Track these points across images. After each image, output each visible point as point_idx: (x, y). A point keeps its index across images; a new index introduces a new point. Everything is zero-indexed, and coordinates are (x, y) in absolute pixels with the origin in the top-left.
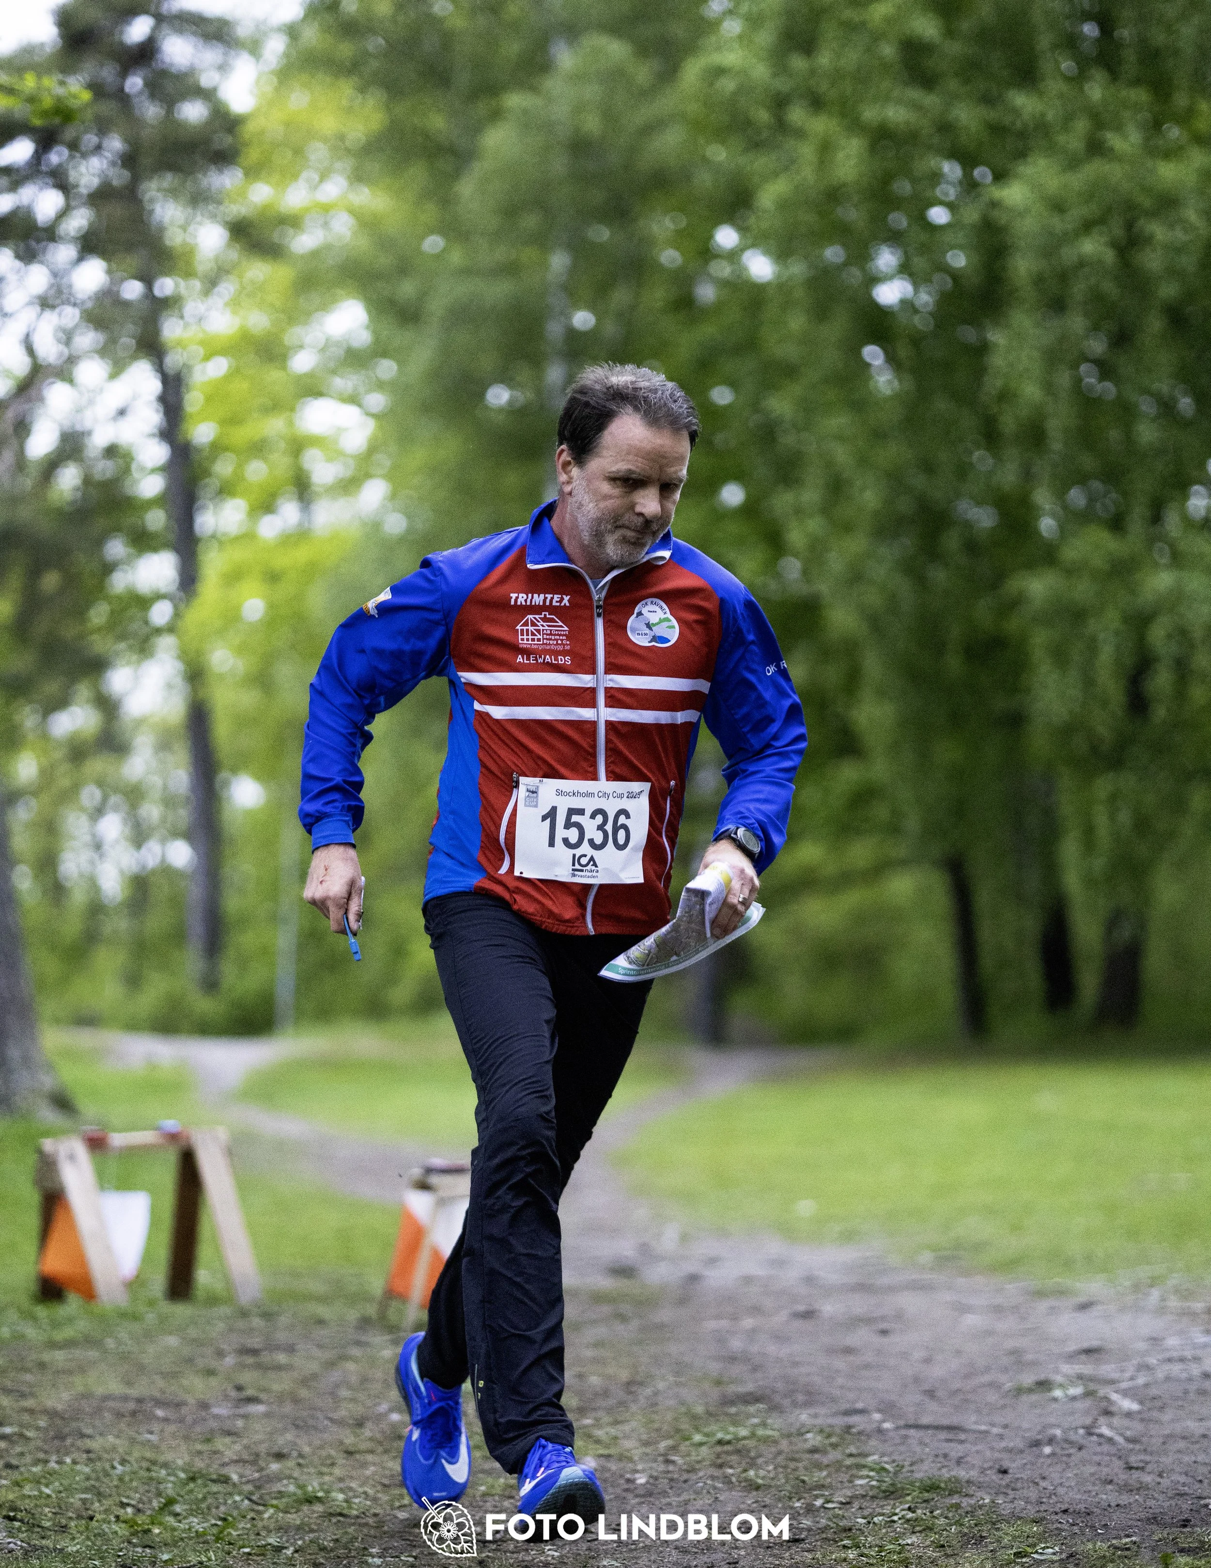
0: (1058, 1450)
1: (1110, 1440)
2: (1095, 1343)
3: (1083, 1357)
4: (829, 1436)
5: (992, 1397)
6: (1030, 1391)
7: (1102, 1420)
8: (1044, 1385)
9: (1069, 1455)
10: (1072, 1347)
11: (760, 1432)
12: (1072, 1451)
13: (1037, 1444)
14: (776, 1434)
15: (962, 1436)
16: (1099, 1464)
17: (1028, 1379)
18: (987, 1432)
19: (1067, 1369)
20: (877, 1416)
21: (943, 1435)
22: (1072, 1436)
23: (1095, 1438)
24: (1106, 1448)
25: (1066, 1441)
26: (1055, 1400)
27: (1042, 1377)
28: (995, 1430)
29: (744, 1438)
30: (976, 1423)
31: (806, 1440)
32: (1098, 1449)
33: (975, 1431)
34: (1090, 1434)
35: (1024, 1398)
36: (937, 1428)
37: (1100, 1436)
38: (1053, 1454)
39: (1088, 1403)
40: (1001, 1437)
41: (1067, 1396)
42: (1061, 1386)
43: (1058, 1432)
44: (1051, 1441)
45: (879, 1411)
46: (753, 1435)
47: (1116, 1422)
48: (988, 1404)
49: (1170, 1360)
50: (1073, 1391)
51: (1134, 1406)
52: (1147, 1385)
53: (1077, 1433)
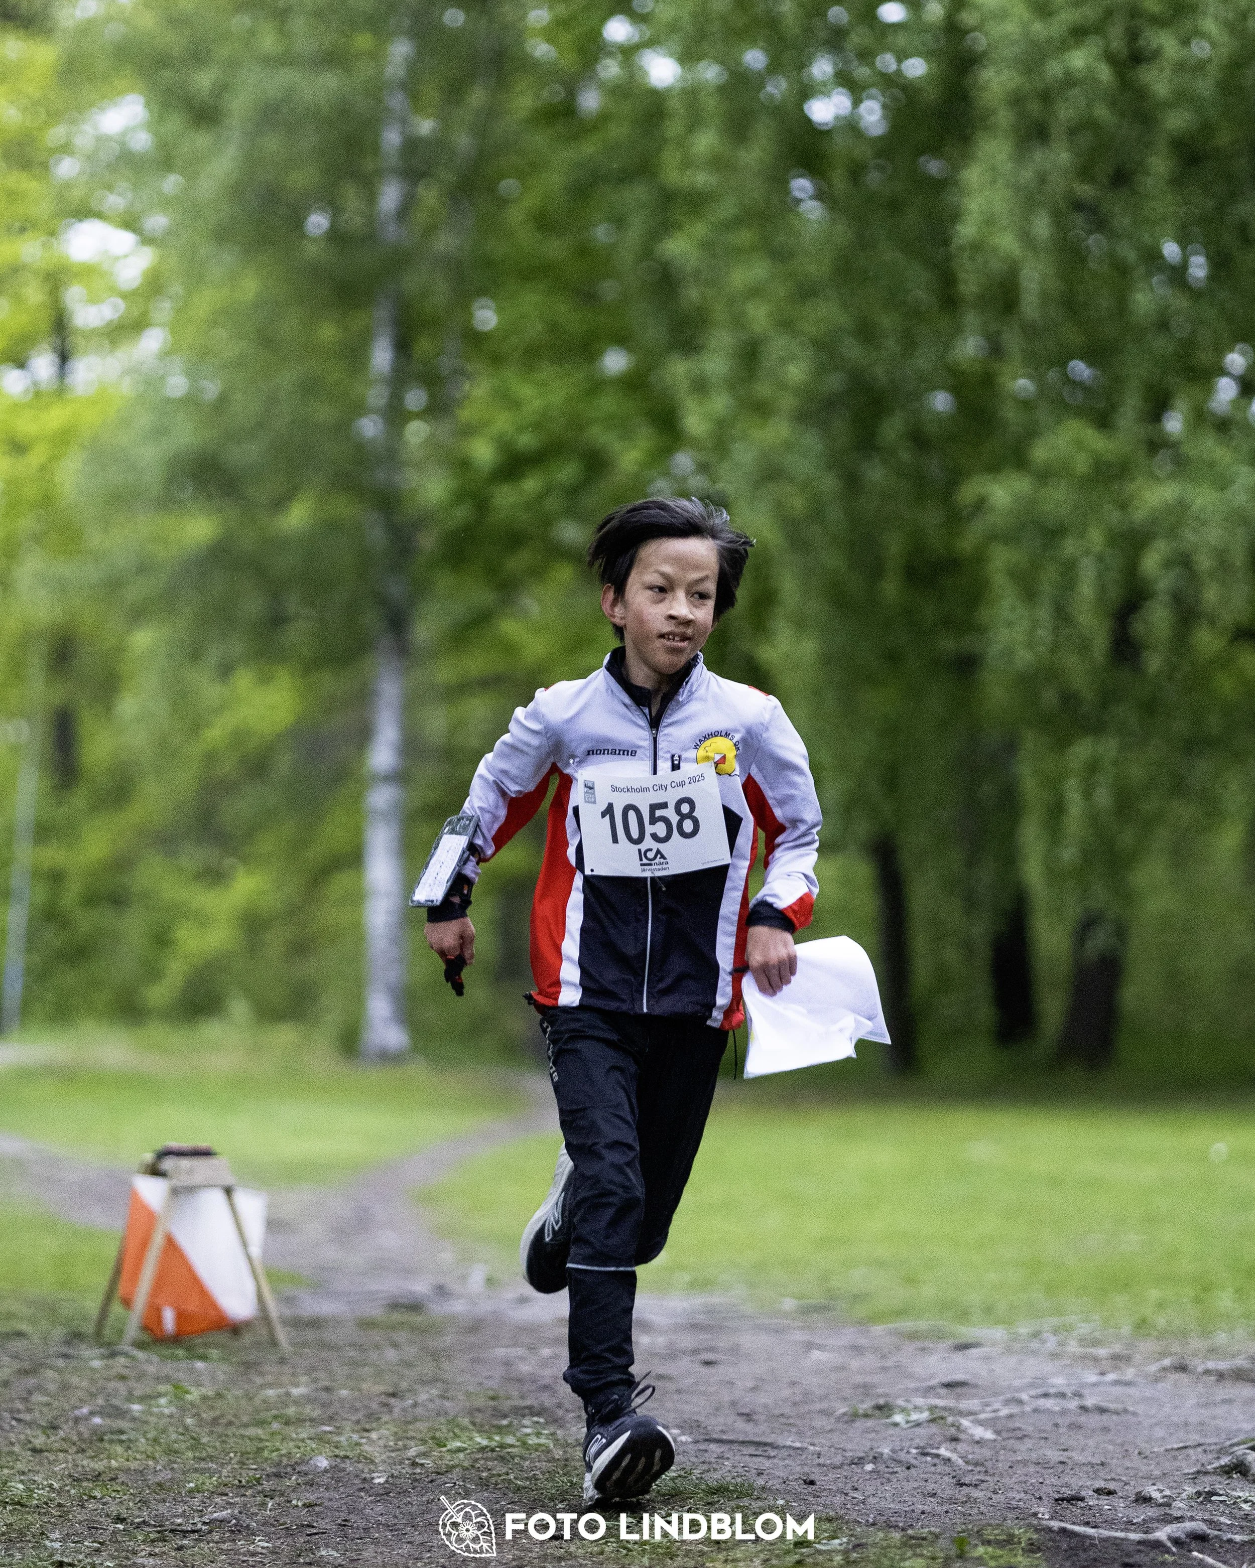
0: (882, 1467)
1: (948, 1461)
2: (959, 1377)
3: (943, 1390)
5: (820, 1422)
6: (866, 1416)
7: (947, 1445)
8: (884, 1409)
9: (894, 1473)
10: (934, 1381)
11: (531, 1440)
12: (898, 1469)
13: (859, 1462)
14: (548, 1442)
15: (774, 1452)
16: (926, 1480)
17: (866, 1406)
18: (802, 1449)
19: (920, 1401)
21: (751, 1450)
22: (903, 1457)
23: (929, 1458)
24: (942, 1468)
25: (894, 1460)
26: (896, 1425)
27: (881, 1401)
30: (793, 1442)
32: (934, 1468)
33: (787, 1448)
34: (924, 1454)
35: (860, 1424)
36: (743, 1442)
37: (937, 1456)
38: (876, 1471)
39: (934, 1429)
40: (819, 1455)
41: (907, 1422)
42: (903, 1410)
43: (885, 1452)
44: (876, 1459)
47: (960, 1447)
48: (814, 1428)
49: (1046, 1395)
50: (915, 1417)
51: (989, 1435)
52: (1011, 1416)
53: (908, 1453)
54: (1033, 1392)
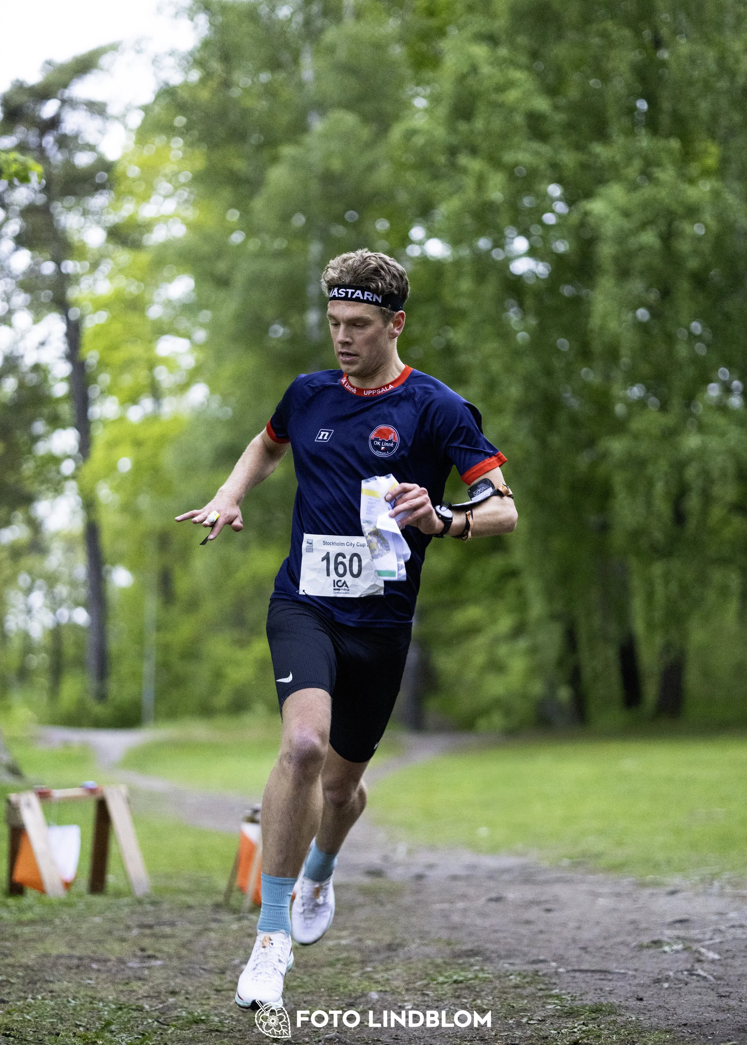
0: (672, 985)
1: (704, 978)
3: (678, 925)
4: (525, 977)
5: (625, 951)
6: (648, 947)
8: (657, 943)
9: (680, 988)
10: (669, 919)
11: (481, 975)
12: (681, 985)
13: (658, 981)
14: (490, 976)
15: (610, 977)
16: (700, 994)
17: (646, 939)
18: (625, 974)
19: (669, 933)
20: (554, 964)
21: (597, 976)
22: (680, 976)
23: (694, 977)
25: (677, 979)
26: (665, 952)
27: (656, 938)
28: (630, 973)
29: (471, 979)
30: (616, 968)
31: (510, 980)
33: (618, 973)
34: (691, 974)
35: (645, 952)
36: (593, 971)
37: (698, 975)
38: (669, 988)
39: (687, 954)
40: (635, 977)
41: (672, 950)
42: (668, 944)
43: (671, 974)
44: (667, 979)
45: (554, 961)
46: (476, 977)
47: (706, 966)
48: (622, 956)
49: (733, 927)
50: (675, 947)
51: (716, 956)
52: (721, 942)
53: (682, 974)
54: (726, 924)
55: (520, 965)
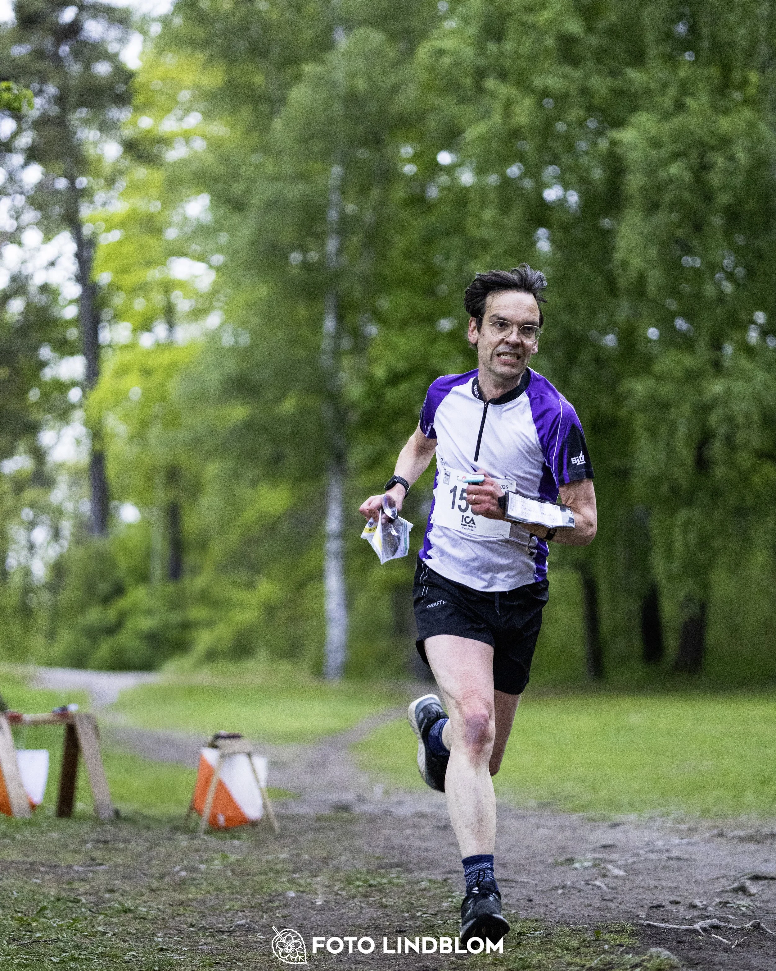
0: (566, 891)
1: (599, 888)
2: (610, 842)
3: (602, 850)
4: (435, 883)
5: (539, 868)
6: (562, 864)
7: (600, 879)
8: (570, 861)
9: (572, 895)
10: (598, 845)
11: (395, 881)
12: (574, 892)
13: (556, 889)
14: (403, 882)
15: (513, 885)
16: (587, 898)
17: (561, 859)
18: (528, 883)
19: (589, 856)
22: (577, 886)
23: (590, 887)
24: (596, 891)
25: (573, 887)
26: (575, 869)
27: (569, 856)
28: (533, 882)
29: (385, 884)
31: (421, 885)
32: (591, 892)
33: (521, 882)
34: (588, 884)
35: (558, 868)
37: (594, 885)
38: (563, 894)
39: (594, 870)
40: (536, 885)
41: (581, 867)
42: (581, 862)
43: (569, 883)
44: (563, 887)
46: (390, 882)
47: (607, 880)
48: (535, 871)
49: (652, 851)
50: (586, 864)
51: (621, 873)
52: (634, 863)
53: (580, 884)
54: (647, 849)
55: (436, 875)
